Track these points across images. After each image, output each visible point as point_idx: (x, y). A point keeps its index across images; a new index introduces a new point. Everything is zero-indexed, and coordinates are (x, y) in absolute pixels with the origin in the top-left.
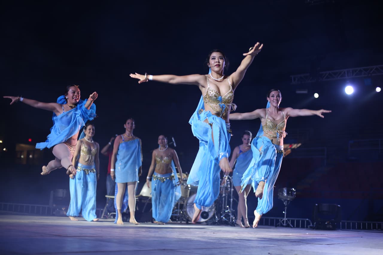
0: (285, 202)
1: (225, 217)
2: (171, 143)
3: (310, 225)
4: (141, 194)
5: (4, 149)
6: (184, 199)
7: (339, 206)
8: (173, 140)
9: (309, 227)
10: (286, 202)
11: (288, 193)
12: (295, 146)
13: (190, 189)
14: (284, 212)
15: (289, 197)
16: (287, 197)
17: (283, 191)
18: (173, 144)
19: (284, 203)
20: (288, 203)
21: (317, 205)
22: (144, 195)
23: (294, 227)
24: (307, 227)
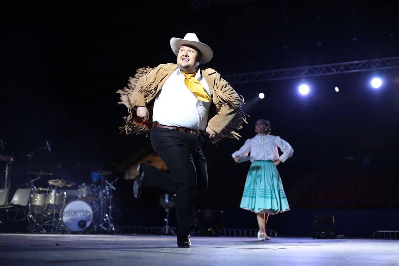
1: (103, 225)
2: (46, 147)
4: (11, 202)
6: (60, 207)
7: (222, 212)
8: (48, 144)
10: (168, 208)
11: (169, 200)
13: (65, 196)
14: (165, 220)
15: (171, 203)
16: (169, 204)
17: (165, 197)
18: (47, 148)
19: (166, 210)
20: (169, 209)
21: (199, 211)
22: (15, 203)
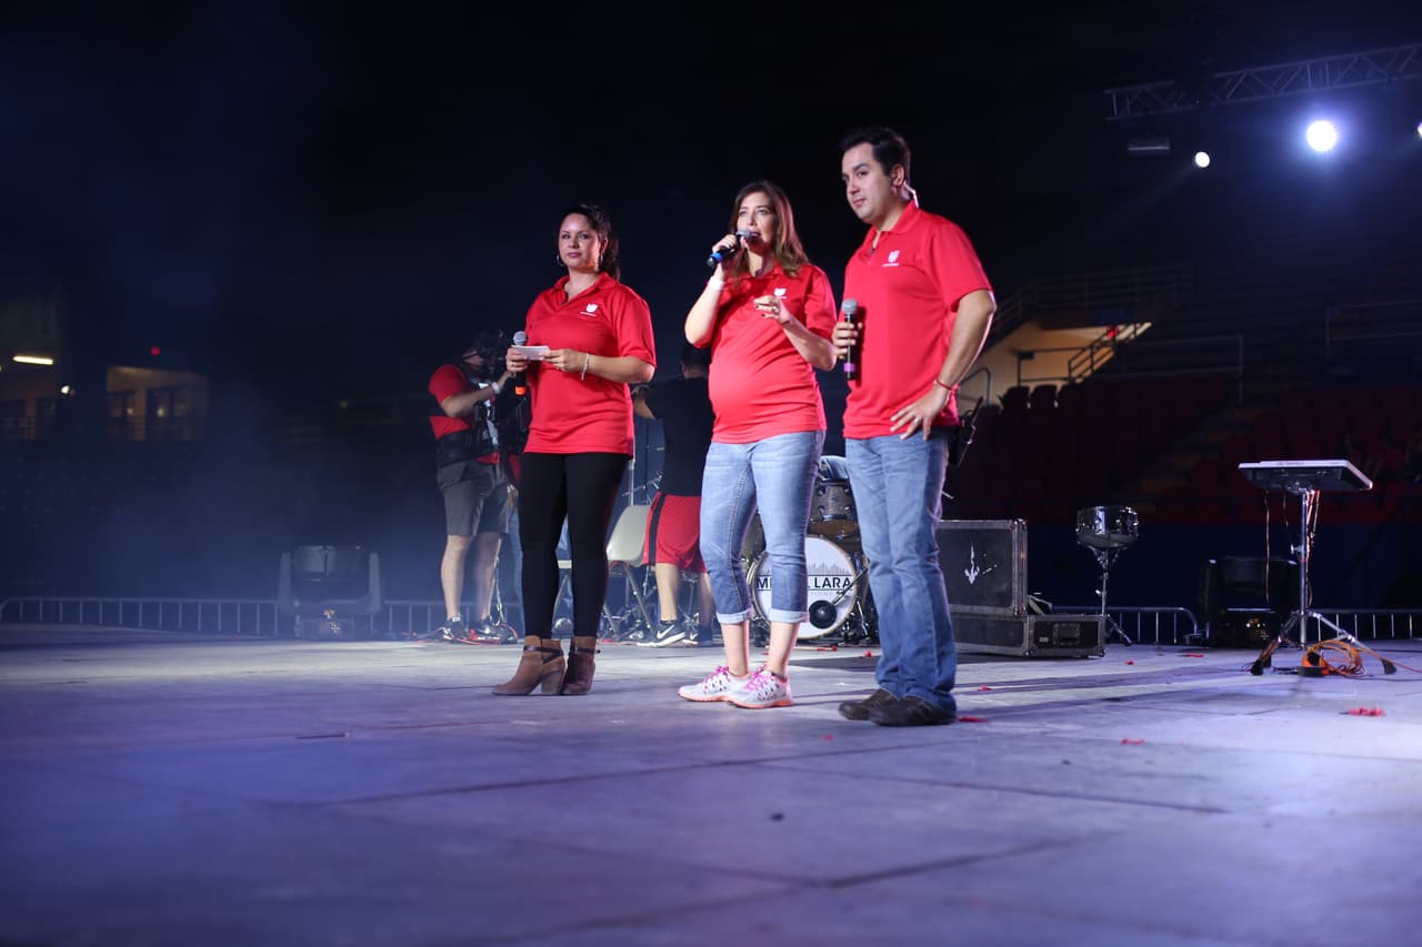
0: (1100, 555)
3: (1193, 632)
5: (65, 390)
7: (1292, 562)
9: (1188, 642)
10: (1106, 554)
12: (1126, 332)
15: (1113, 536)
16: (1109, 539)
17: (1094, 517)
19: (1100, 560)
21: (1213, 561)
22: (623, 558)
23: (1135, 641)
24: (1181, 642)
